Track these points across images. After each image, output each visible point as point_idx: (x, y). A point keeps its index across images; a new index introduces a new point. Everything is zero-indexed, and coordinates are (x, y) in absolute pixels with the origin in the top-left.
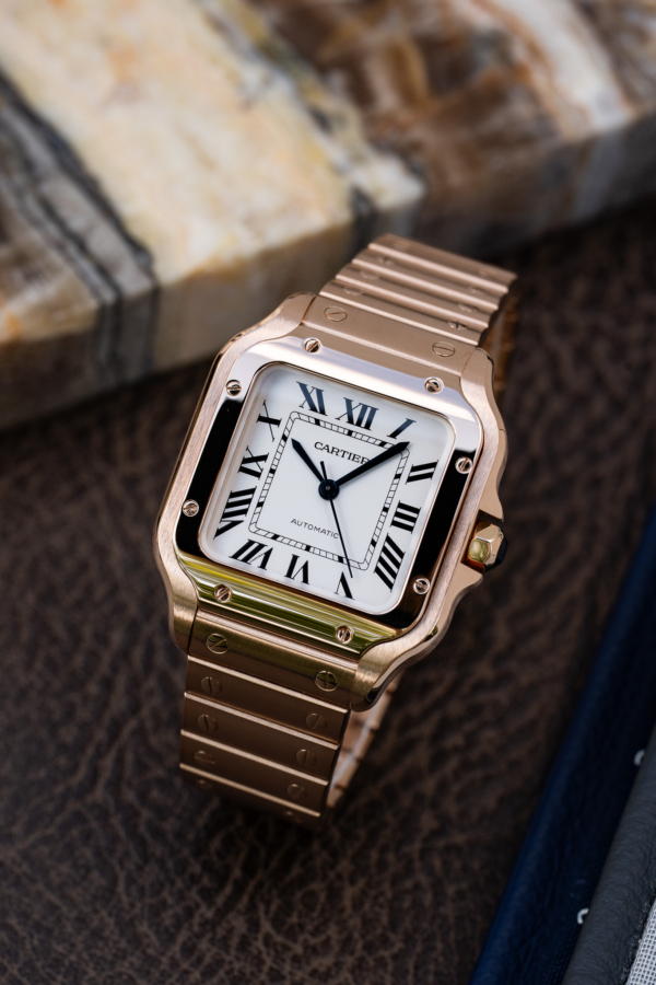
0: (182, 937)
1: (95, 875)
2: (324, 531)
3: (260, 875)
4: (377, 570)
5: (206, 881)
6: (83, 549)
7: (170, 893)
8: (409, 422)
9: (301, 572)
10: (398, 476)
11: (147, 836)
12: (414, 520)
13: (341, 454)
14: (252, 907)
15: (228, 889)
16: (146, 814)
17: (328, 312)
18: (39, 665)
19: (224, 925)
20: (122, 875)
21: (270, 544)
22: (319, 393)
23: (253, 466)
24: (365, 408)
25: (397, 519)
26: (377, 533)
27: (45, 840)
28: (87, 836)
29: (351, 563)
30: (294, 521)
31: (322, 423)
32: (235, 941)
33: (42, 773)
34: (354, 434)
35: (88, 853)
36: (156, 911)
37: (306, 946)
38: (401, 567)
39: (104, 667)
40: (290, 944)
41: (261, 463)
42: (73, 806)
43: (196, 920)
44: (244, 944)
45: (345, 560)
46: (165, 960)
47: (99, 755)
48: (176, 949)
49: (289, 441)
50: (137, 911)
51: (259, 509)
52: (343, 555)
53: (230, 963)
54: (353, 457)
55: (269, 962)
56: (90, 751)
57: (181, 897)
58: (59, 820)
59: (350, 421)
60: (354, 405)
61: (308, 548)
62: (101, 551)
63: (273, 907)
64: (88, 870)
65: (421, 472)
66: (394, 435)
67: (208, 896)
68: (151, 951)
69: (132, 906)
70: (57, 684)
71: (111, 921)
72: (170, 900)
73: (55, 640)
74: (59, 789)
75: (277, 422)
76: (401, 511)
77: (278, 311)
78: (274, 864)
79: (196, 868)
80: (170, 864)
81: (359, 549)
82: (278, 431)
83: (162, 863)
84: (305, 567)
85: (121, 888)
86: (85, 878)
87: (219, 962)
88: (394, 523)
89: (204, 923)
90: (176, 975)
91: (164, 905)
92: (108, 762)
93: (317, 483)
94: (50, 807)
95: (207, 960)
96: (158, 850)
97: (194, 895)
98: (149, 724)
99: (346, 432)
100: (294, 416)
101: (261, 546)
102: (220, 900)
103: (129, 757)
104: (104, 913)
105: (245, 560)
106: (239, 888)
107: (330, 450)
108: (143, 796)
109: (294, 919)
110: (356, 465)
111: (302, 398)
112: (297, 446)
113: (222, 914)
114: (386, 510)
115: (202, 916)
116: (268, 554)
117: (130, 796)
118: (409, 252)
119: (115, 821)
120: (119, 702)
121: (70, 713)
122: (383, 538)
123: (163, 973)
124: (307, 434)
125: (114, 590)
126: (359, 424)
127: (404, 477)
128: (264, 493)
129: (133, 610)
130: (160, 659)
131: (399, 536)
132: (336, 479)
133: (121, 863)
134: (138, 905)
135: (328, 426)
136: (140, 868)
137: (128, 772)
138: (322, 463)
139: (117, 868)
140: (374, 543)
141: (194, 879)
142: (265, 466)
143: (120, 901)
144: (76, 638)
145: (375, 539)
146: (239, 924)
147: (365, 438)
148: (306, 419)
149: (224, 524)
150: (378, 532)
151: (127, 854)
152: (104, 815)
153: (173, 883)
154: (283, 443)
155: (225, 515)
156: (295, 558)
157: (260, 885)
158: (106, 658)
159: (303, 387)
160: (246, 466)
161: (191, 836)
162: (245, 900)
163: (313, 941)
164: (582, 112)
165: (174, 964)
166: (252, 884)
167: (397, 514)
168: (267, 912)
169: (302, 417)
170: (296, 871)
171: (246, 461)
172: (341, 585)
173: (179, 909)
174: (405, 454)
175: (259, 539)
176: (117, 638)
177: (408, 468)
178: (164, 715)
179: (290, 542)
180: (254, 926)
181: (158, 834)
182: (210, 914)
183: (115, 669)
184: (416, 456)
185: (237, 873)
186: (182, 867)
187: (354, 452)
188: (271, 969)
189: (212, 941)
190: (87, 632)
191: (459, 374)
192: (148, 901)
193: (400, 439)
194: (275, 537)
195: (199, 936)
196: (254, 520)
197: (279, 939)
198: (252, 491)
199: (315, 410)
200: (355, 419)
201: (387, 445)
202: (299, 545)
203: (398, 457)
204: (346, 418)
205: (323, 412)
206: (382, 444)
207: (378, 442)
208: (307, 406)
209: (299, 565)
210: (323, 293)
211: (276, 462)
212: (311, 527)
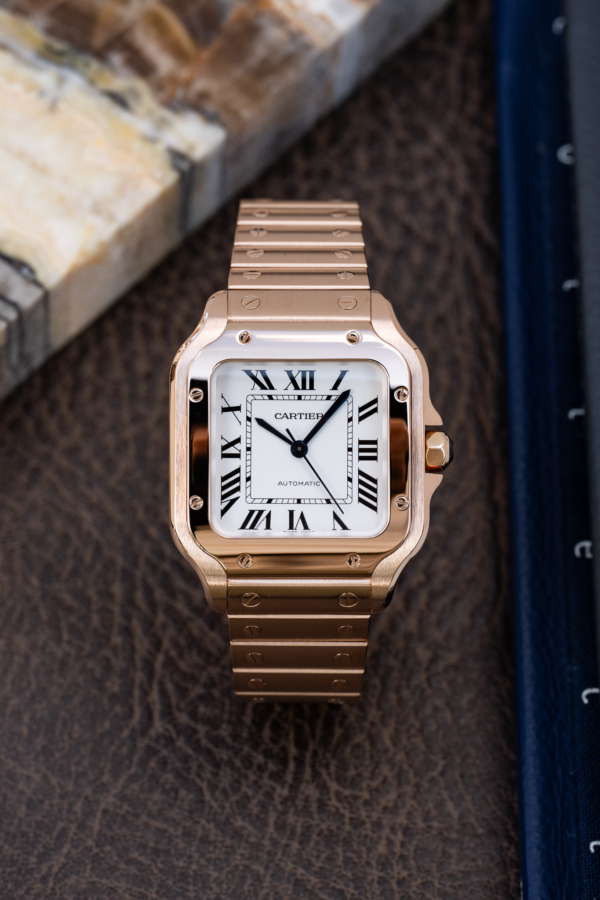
0: (272, 819)
1: (183, 793)
2: (307, 483)
3: (311, 746)
4: (360, 500)
5: (271, 766)
6: (59, 524)
7: (248, 786)
8: (343, 373)
9: (300, 523)
10: (350, 420)
11: (210, 746)
12: (375, 450)
13: (298, 417)
14: (316, 775)
15: (292, 766)
16: (202, 729)
17: (244, 303)
18: (66, 636)
19: (301, 797)
20: (204, 786)
21: (267, 508)
22: (263, 373)
23: (231, 450)
24: (304, 373)
25: (362, 454)
26: (350, 470)
27: (133, 778)
28: (164, 763)
29: (338, 501)
30: (280, 483)
31: (274, 397)
32: (314, 807)
33: (107, 725)
34: (303, 398)
35: (170, 777)
36: (243, 804)
37: (371, 791)
38: (379, 491)
39: (118, 618)
40: (358, 793)
41: (237, 446)
42: (142, 743)
43: (277, 800)
44: (322, 806)
45: (332, 501)
46: (266, 842)
47: (145, 693)
48: (271, 829)
49: (254, 421)
50: (228, 810)
51: (249, 483)
52: (329, 497)
53: (318, 825)
54: (309, 416)
55: (347, 814)
56: (137, 692)
57: (257, 785)
58: (136, 758)
59: (297, 388)
60: (294, 374)
61: (299, 501)
62: (74, 520)
63: (333, 768)
64: (176, 791)
65: (368, 410)
66: (335, 387)
67: (277, 777)
68: (252, 839)
69: (223, 807)
70: (87, 647)
71: (212, 826)
72: (250, 793)
73: (69, 610)
74: (126, 733)
75: (238, 408)
76: (363, 446)
77: (206, 315)
78: (319, 732)
79: (259, 758)
80: (238, 763)
81: (340, 489)
82: (241, 415)
83: (230, 764)
84: (302, 517)
85: (208, 796)
86: (176, 798)
87: (308, 828)
88: (361, 458)
89: (285, 801)
90: (280, 852)
91: (247, 798)
92: (155, 696)
93: (287, 447)
94: (125, 750)
95: (299, 830)
96: (223, 754)
97: (266, 781)
98: (173, 653)
99: (296, 398)
100: (250, 398)
101: (261, 512)
102: (289, 778)
103: (170, 687)
104: (203, 822)
105: (252, 527)
106: (300, 763)
107: (289, 416)
108: (193, 715)
109: (352, 772)
110: (315, 422)
111: (251, 382)
112: (261, 422)
113: (294, 788)
114: (350, 450)
115: (280, 796)
116: (268, 517)
117: (183, 718)
119: (180, 743)
120: (142, 644)
121: (108, 667)
122: (356, 473)
123: (269, 853)
124: (265, 410)
125: (98, 549)
126: (304, 388)
127: (356, 419)
128: (249, 469)
129: (120, 561)
130: (159, 595)
131: (368, 467)
132: (302, 439)
133: (199, 776)
134: (227, 805)
135: (280, 398)
136: (216, 775)
137: (174, 700)
138: (288, 430)
139: (198, 781)
140: (350, 480)
141: (261, 768)
142: (241, 446)
143: (211, 807)
144: (87, 602)
145: (350, 476)
146: (311, 791)
147: (313, 398)
148: (260, 397)
149: (225, 504)
151: (201, 767)
152: (170, 741)
153: (246, 777)
154: (249, 423)
155: (223, 497)
156: (291, 513)
157: (315, 753)
158: (117, 610)
159: (249, 373)
160: (227, 451)
161: (245, 734)
162: (308, 773)
163: (375, 784)
165: (275, 843)
166: (308, 755)
167: (361, 450)
168: (329, 774)
169: (257, 397)
170: (338, 732)
171: (224, 448)
172: (336, 522)
173: (260, 797)
174: (349, 399)
175: (257, 507)
176: (117, 589)
177: (356, 410)
178: (182, 641)
179: (282, 501)
180: (323, 788)
181: (218, 742)
182: (285, 792)
183: (128, 617)
184: (359, 399)
185: (293, 751)
186: (248, 762)
187: (308, 412)
188: (351, 819)
189: (296, 813)
190: (92, 592)
191: (368, 319)
192: (234, 798)
193: (342, 389)
194: (270, 501)
195: (284, 813)
196: (248, 493)
197: (347, 792)
198: (238, 471)
199: (265, 388)
200: (300, 385)
201: (333, 398)
202: (291, 501)
203: (345, 404)
204: (292, 387)
205: (272, 388)
206: (329, 398)
207: (325, 397)
208: (257, 387)
209: (296, 517)
210: (230, 287)
211: (249, 441)
212: (295, 484)
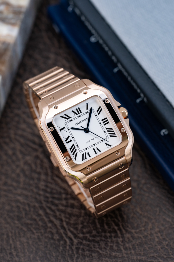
0: (122, 249)
1: (93, 254)
2: (94, 139)
3: (120, 224)
4: (111, 136)
5: (113, 235)
6: (14, 204)
7: (110, 243)
8: (87, 104)
9: (98, 151)
10: (96, 116)
11: (93, 238)
12: (107, 120)
13: (82, 122)
14: (126, 231)
15: (118, 232)
16: (88, 235)
17: (49, 99)
18: (35, 231)
19: (126, 238)
20: (98, 249)
21: (86, 151)
22: (66, 115)
23: (68, 140)
24: (77, 109)
25: (104, 123)
27: (78, 258)
28: (83, 250)
29: (105, 139)
31: (72, 120)
32: (131, 239)
33: (61, 248)
34: (80, 116)
35: (87, 252)
36: (111, 248)
37: (144, 226)
38: (114, 131)
39: (46, 220)
40: (140, 229)
41: (69, 138)
42: (74, 248)
43: (120, 243)
44: (133, 237)
45: (103, 140)
46: (124, 255)
47: (66, 234)
48: (124, 251)
50: (109, 252)
51: (78, 147)
53: (136, 243)
54: (84, 120)
55: (141, 236)
56: (64, 235)
57: (112, 242)
58: (75, 252)
59: (77, 114)
60: (74, 111)
61: (94, 145)
62: (17, 201)
63: (130, 226)
64: (91, 255)
65: (100, 110)
66: (87, 109)
67: (116, 236)
68: (120, 256)
69: (107, 252)
70: (43, 231)
71: (107, 259)
72: (112, 244)
73: (31, 224)
74: (68, 247)
75: (64, 128)
76: (103, 121)
78: (120, 219)
79: (108, 235)
80: (103, 239)
81: (104, 136)
82: (66, 129)
83: (101, 240)
84: (97, 149)
85: (101, 252)
86: (92, 257)
87: (133, 245)
88: (105, 125)
89: (122, 242)
90: (130, 255)
91: (111, 247)
92: (69, 234)
93: (83, 132)
94: (70, 252)
95: (131, 247)
96: (98, 239)
97: (114, 239)
98: (67, 220)
99: (78, 117)
100: (66, 123)
101: (85, 153)
102: (120, 235)
103: (72, 229)
104: (104, 259)
105: (85, 158)
106: (120, 229)
107: (79, 123)
108: (83, 233)
109: (136, 225)
110: (87, 121)
112: (73, 128)
113: (123, 237)
114: (100, 124)
115: (120, 241)
116: (88, 153)
117: (81, 235)
119: (84, 242)
120: (57, 223)
121: (52, 234)
122: (105, 129)
123: (127, 257)
125: (29, 205)
126: (79, 113)
127: (97, 114)
128: (76, 143)
129: (37, 205)
130: (53, 208)
131: (107, 126)
132: (86, 127)
133: (95, 248)
134: (107, 251)
135: (74, 119)
136: (99, 245)
137: (75, 232)
138: (81, 127)
139: (95, 249)
140: (105, 132)
141: (110, 237)
142: (71, 138)
143: (104, 254)
144: (35, 220)
145: (104, 131)
146: (127, 235)
147: (83, 115)
148: (68, 122)
149: (75, 156)
150: (103, 129)
151: (94, 245)
152: (81, 243)
153: (108, 241)
154: (69, 130)
155: (73, 154)
156: (94, 149)
157: (123, 225)
158: (44, 217)
159: (62, 117)
161: (100, 230)
162: (124, 231)
163: (143, 224)
164: (8, 35)
165: (127, 254)
166: (121, 227)
167: (103, 122)
168: (130, 229)
170: (125, 216)
171: (66, 141)
172: (107, 146)
173: (115, 244)
174: (93, 110)
175: (84, 152)
176: (41, 212)
177: (96, 112)
178: (68, 216)
179: (90, 147)
180: (130, 233)
181: (94, 236)
182: (121, 239)
183: (48, 218)
184: (95, 109)
185: (116, 228)
186: (106, 237)
187: (84, 119)
188: (143, 237)
189: (128, 243)
190: (34, 217)
191: (86, 86)
192: (108, 248)
193: (89, 108)
194: (86, 149)
195: (124, 245)
196: (79, 150)
197: (138, 230)
198: (73, 145)
199: (68, 119)
200: (77, 113)
201: (88, 112)
202: (92, 146)
203: (92, 112)
204: (75, 115)
205: (70, 118)
206: (87, 112)
207: (86, 113)
208: (66, 119)
210: (42, 98)
211: (72, 135)
212: (91, 140)
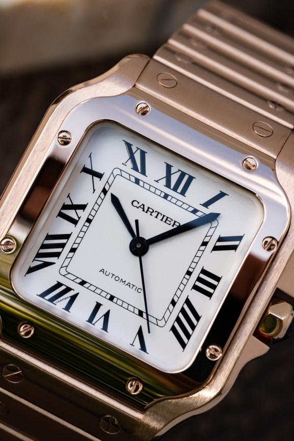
2: (129, 284)
4: (173, 329)
8: (222, 195)
9: (103, 320)
10: (205, 244)
12: (214, 287)
13: (155, 214)
21: (77, 288)
22: (143, 154)
23: (71, 213)
24: (183, 174)
25: (199, 284)
26: (179, 293)
29: (150, 318)
31: (141, 183)
34: (169, 198)
38: (196, 329)
41: (80, 212)
45: (145, 315)
51: (71, 254)
52: (144, 310)
54: (165, 219)
59: (168, 185)
60: (173, 170)
61: (112, 298)
65: (227, 245)
66: (206, 205)
75: (100, 176)
76: (203, 276)
77: (116, 68)
81: (159, 307)
82: (100, 184)
84: (107, 315)
88: (195, 287)
93: (129, 238)
99: (163, 195)
100: (117, 172)
101: (68, 289)
105: (52, 300)
107: (146, 209)
110: (169, 228)
111: (127, 156)
112: (115, 201)
114: (189, 273)
116: (73, 298)
118: (233, 22)
122: (183, 299)
124: (125, 190)
126: (175, 189)
127: (210, 246)
128: (78, 240)
131: (198, 299)
132: (147, 238)
135: (147, 186)
138: (137, 221)
140: (173, 303)
142: (83, 215)
145: (176, 299)
147: (179, 203)
148: (127, 176)
149: (37, 263)
154: (102, 195)
155: (39, 255)
156: (98, 306)
159: (129, 146)
160: (65, 212)
167: (199, 279)
169: (124, 174)
171: (65, 207)
172: (138, 338)
174: (215, 224)
175: (67, 283)
177: (215, 238)
179: (96, 290)
184: (223, 228)
187: (167, 215)
191: (275, 157)
193: (213, 209)
194: (83, 283)
196: (65, 264)
198: (67, 237)
199: (137, 170)
200: (173, 184)
201: (199, 214)
202: (104, 294)
203: (208, 226)
204: (164, 182)
205: (143, 172)
206: (195, 211)
207: (191, 209)
208: (130, 164)
209: (101, 312)
210: (156, 57)
211: (93, 213)
212: (117, 279)
